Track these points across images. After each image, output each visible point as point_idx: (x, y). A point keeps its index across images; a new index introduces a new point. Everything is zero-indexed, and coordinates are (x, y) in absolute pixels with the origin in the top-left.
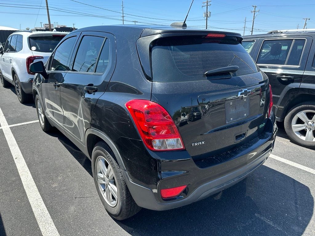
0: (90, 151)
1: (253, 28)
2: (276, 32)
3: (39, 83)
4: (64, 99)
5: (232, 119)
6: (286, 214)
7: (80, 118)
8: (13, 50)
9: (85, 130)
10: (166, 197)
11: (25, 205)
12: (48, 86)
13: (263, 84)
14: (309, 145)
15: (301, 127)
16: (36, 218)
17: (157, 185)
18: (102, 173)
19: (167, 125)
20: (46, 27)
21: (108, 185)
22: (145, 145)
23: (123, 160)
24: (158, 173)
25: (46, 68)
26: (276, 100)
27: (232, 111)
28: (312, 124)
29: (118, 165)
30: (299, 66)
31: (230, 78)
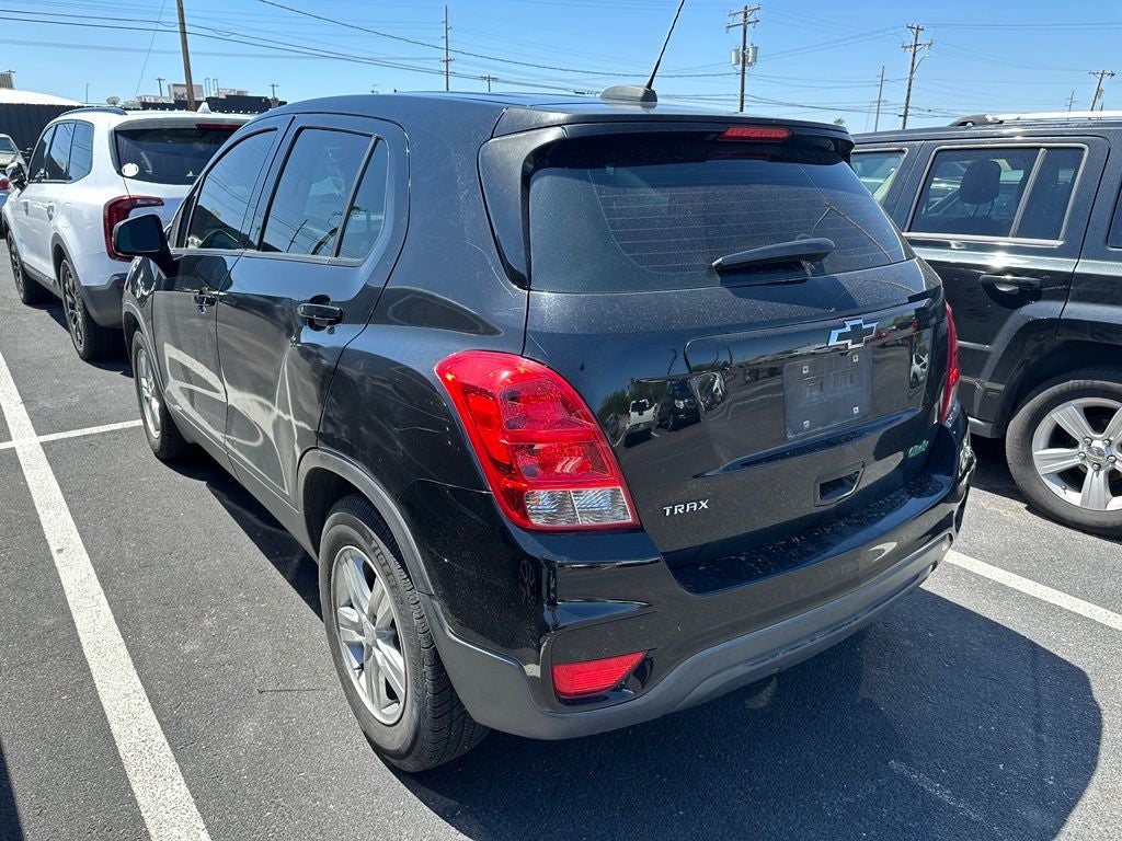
0: (315, 527)
1: (907, 105)
2: (981, 122)
3: (146, 288)
4: (227, 346)
5: (807, 423)
6: (1001, 766)
7: (281, 414)
8: (58, 174)
9: (298, 455)
10: (572, 691)
11: (85, 711)
12: (176, 302)
13: (923, 303)
14: (1094, 524)
15: (1066, 458)
16: (123, 757)
17: (540, 647)
18: (355, 605)
19: (578, 440)
20: (175, 94)
21: (374, 649)
22: (500, 509)
23: (423, 558)
24: (545, 606)
25: (171, 237)
26: (973, 362)
27: (811, 396)
28: (1103, 448)
29: (409, 577)
30: (1059, 243)
31: (804, 280)
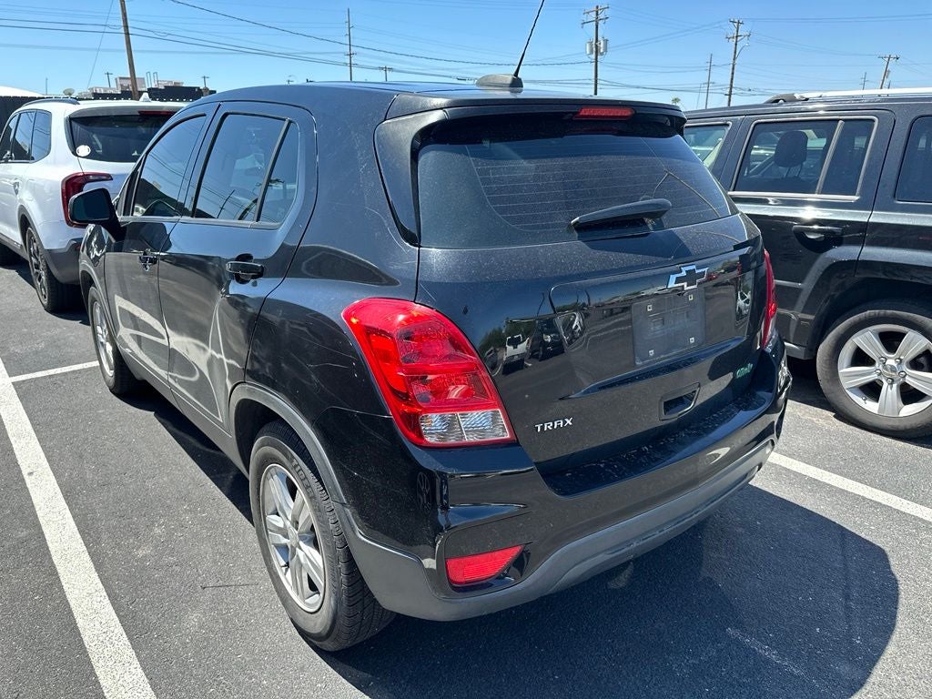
0: (245, 449)
2: (791, 99)
3: (98, 251)
4: (168, 297)
5: (651, 352)
6: (818, 629)
7: (214, 353)
8: (22, 155)
9: (230, 388)
10: (463, 580)
11: (54, 609)
12: (124, 262)
13: (745, 251)
14: (889, 428)
15: (866, 374)
16: (87, 647)
17: (435, 544)
18: (280, 513)
19: (463, 371)
20: (122, 85)
21: (297, 549)
22: (399, 431)
23: (336, 472)
24: (439, 510)
25: (119, 207)
26: (788, 297)
27: (655, 329)
28: (895, 365)
29: (324, 489)
30: (856, 198)
31: (647, 235)
